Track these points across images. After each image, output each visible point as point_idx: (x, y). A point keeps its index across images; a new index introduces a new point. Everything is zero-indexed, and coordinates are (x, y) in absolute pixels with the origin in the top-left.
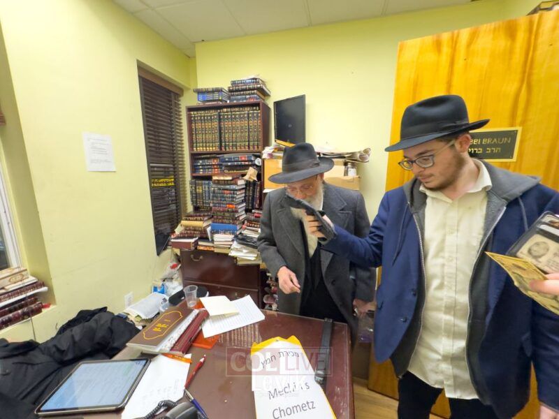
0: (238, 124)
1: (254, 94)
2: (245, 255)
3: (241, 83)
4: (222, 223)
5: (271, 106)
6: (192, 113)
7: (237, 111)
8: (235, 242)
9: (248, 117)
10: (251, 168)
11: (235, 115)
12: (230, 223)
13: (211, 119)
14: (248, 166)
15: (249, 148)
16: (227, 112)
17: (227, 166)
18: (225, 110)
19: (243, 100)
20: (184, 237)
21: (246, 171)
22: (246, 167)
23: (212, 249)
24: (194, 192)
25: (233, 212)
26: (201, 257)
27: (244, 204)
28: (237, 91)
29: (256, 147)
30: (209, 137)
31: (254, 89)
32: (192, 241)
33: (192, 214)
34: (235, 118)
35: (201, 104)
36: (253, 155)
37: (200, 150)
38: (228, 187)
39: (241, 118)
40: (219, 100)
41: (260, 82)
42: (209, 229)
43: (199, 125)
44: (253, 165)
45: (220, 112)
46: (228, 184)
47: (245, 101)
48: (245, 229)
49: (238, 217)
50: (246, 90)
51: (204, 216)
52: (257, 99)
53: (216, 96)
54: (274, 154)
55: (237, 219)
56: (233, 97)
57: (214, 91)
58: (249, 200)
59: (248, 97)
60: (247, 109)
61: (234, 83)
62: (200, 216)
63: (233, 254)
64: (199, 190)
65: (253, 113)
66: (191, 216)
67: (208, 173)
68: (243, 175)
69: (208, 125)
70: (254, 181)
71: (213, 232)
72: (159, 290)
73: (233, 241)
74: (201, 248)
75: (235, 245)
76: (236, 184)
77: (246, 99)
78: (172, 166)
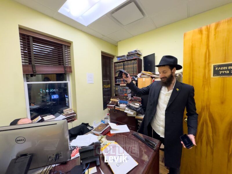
0: (130, 66)
1: (135, 55)
2: (130, 113)
3: (131, 53)
4: (123, 100)
5: (142, 58)
6: (116, 64)
7: (129, 62)
9: (133, 64)
12: (125, 101)
13: (121, 65)
14: (133, 80)
15: (133, 74)
18: (126, 62)
19: (131, 58)
20: (111, 104)
23: (119, 109)
24: (115, 90)
25: (126, 96)
26: (116, 112)
28: (130, 55)
29: (136, 74)
32: (113, 106)
33: (114, 97)
34: (129, 64)
35: (118, 61)
36: (135, 76)
39: (131, 64)
40: (124, 59)
41: (138, 51)
42: (119, 102)
43: (117, 68)
44: (135, 80)
45: (124, 63)
50: (132, 55)
52: (136, 57)
53: (123, 58)
54: (142, 76)
55: (128, 99)
56: (128, 57)
57: (122, 56)
60: (133, 61)
63: (126, 111)
64: (117, 89)
65: (135, 62)
69: (120, 67)
71: (120, 104)
72: (103, 121)
73: (126, 107)
74: (116, 109)
77: (133, 57)
78: (110, 81)
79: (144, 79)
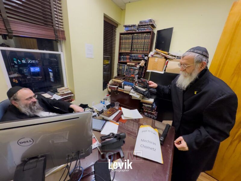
0: (139, 41)
1: (149, 27)
2: (136, 96)
3: (144, 22)
4: (128, 82)
5: (156, 33)
6: (122, 35)
7: (140, 35)
8: (132, 90)
9: (145, 37)
10: (142, 60)
11: (139, 37)
12: (131, 82)
13: (129, 38)
14: (142, 59)
15: (143, 52)
16: (136, 35)
17: (133, 59)
18: (135, 34)
19: (144, 30)
20: (113, 85)
21: (140, 61)
22: (141, 60)
23: (123, 91)
24: (118, 68)
25: (133, 78)
26: (118, 94)
27: (138, 75)
28: (141, 26)
29: (146, 51)
30: (127, 46)
31: (149, 25)
32: (116, 87)
33: (117, 77)
35: (126, 32)
36: (145, 55)
37: (123, 51)
38: (133, 68)
39: (141, 38)
40: (133, 30)
41: (153, 21)
42: (123, 84)
43: (124, 41)
44: (144, 59)
45: (133, 35)
46: (133, 67)
47: (144, 31)
48: (137, 85)
49: (135, 80)
50: (146, 25)
51: (121, 78)
52: (150, 29)
53: (132, 28)
54: (154, 55)
55: (134, 81)
56: (140, 29)
57: (131, 26)
58: (140, 74)
59: (146, 28)
61: (141, 22)
62: (120, 78)
63: (131, 94)
64: (121, 68)
65: (147, 36)
66: (117, 78)
67: (125, 61)
68: (139, 63)
69: (127, 41)
70: (143, 66)
71: (124, 85)
72: (103, 103)
73: (131, 89)
74: (119, 90)
75: (132, 91)
76: (136, 67)
77: (145, 29)
78: (110, 57)
79: (156, 59)
